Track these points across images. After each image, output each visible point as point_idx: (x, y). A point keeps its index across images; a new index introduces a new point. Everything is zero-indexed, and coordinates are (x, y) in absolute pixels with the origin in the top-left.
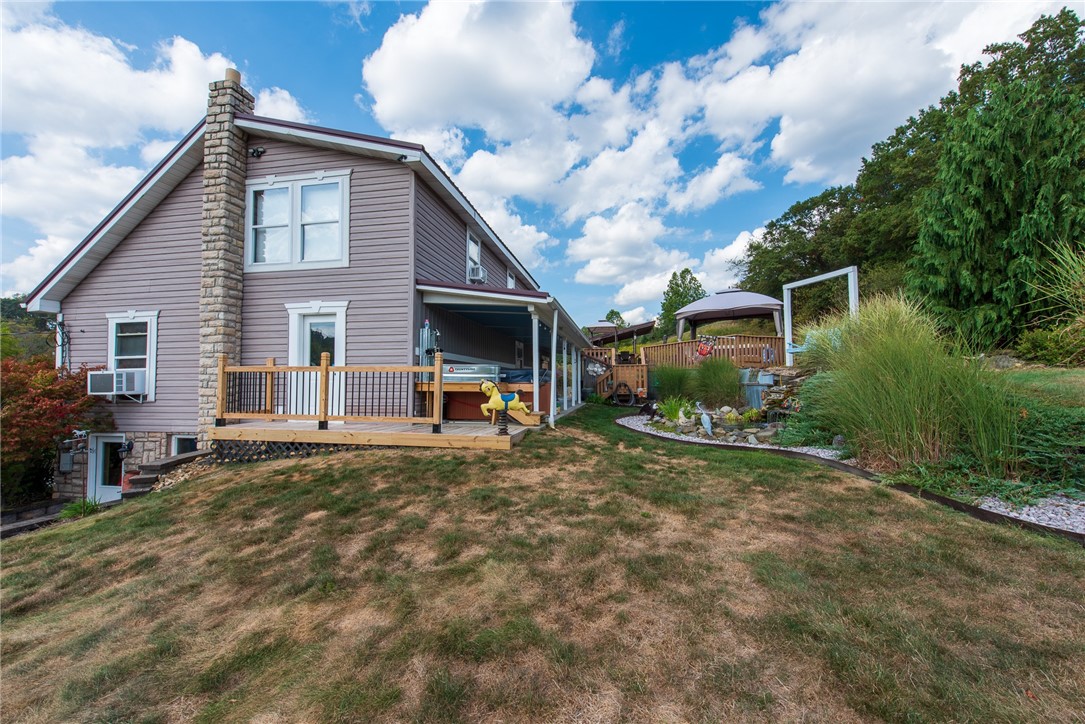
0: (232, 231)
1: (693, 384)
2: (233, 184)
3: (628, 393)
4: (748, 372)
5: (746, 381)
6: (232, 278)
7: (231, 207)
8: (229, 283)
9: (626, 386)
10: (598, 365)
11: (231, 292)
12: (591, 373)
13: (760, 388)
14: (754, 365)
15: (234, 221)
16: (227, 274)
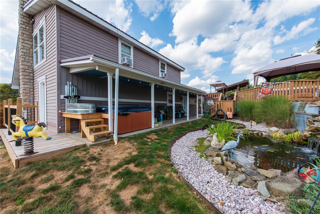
0: (26, 54)
1: (257, 110)
2: (25, 35)
3: (223, 114)
4: (298, 104)
5: (296, 110)
6: (26, 72)
7: (24, 44)
8: (25, 73)
9: (222, 111)
10: (212, 101)
11: (26, 77)
12: (209, 104)
13: (306, 116)
14: (302, 99)
15: (26, 50)
16: (24, 70)
